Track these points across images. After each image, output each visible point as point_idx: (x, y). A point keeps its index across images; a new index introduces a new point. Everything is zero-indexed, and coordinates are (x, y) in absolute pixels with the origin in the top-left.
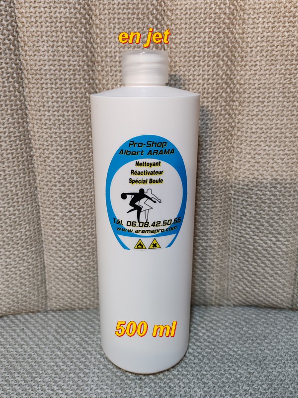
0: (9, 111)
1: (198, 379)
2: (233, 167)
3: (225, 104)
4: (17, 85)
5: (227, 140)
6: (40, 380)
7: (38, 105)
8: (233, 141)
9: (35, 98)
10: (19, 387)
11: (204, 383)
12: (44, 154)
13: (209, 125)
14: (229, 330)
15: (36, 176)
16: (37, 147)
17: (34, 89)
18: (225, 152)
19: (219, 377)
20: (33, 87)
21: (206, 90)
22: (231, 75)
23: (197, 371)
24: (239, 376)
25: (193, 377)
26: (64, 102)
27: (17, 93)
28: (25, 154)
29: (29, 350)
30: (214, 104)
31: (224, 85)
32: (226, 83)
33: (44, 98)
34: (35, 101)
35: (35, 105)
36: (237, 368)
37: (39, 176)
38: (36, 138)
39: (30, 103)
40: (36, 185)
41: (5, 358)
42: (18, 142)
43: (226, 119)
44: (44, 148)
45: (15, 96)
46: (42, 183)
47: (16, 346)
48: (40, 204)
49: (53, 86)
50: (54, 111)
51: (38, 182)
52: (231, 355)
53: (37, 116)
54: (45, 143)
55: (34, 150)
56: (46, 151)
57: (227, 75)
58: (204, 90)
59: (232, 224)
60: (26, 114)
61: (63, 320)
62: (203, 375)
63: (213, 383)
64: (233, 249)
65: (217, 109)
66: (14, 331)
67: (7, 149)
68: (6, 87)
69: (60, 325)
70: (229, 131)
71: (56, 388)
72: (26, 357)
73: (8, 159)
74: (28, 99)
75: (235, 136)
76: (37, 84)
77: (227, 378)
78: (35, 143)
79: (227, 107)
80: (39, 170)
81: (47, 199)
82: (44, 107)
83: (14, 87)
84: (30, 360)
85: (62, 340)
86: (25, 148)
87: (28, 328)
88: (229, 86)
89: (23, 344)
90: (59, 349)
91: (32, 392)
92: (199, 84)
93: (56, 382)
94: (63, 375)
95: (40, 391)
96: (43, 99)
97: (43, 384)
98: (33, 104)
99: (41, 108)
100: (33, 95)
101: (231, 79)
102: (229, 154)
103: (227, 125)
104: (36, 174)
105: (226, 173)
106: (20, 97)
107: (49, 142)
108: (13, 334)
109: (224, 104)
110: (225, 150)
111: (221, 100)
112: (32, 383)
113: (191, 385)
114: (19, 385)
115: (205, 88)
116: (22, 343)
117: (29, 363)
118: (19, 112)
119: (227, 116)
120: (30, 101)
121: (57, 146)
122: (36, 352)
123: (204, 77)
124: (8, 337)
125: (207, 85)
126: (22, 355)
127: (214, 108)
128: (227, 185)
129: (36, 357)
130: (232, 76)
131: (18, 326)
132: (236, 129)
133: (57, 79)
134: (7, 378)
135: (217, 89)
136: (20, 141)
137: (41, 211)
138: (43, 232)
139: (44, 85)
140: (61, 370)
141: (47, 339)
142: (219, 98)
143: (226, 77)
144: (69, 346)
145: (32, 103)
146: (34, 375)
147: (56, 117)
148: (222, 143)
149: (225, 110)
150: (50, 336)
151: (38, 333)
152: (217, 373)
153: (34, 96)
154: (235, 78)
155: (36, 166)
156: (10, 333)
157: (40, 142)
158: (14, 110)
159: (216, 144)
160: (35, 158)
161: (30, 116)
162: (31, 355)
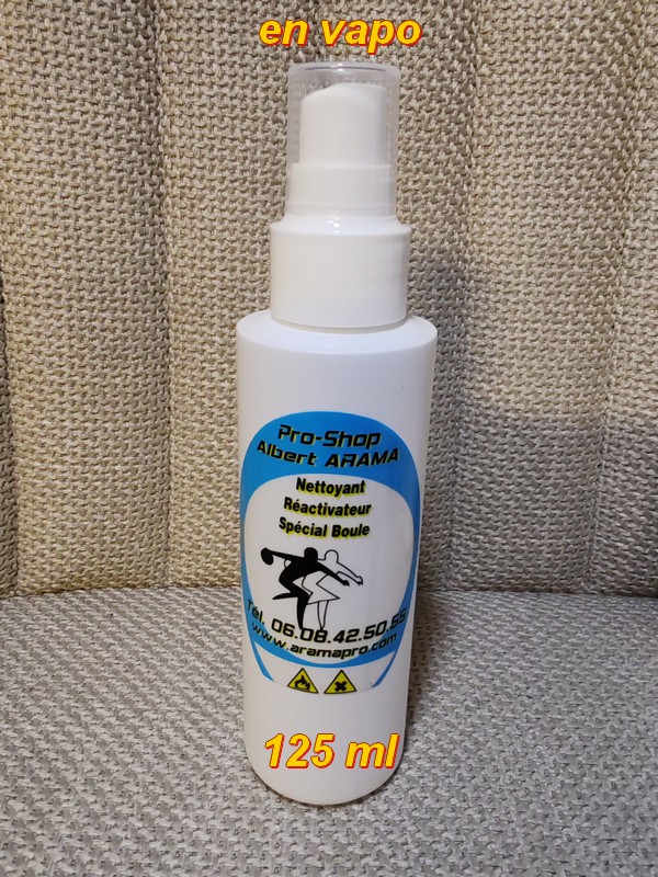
0: (121, 77)
1: (543, 729)
2: (625, 246)
3: (616, 91)
4: (142, 20)
5: (617, 180)
6: (155, 716)
7: (187, 70)
8: (628, 184)
9: (182, 53)
10: (103, 730)
11: (559, 738)
12: (190, 189)
13: (578, 138)
14: (602, 636)
15: (167, 245)
16: (176, 172)
17: (181, 31)
18: (610, 208)
19: (593, 726)
20: (179, 27)
21: (574, 53)
22: (633, 23)
23: (537, 711)
24: (642, 728)
25: (529, 725)
26: (246, 66)
27: (140, 38)
28: (147, 188)
29: (126, 655)
30: (591, 89)
31: (616, 44)
32: (623, 43)
33: (203, 53)
34: (181, 62)
35: (180, 70)
36: (633, 711)
37: (175, 243)
38: (175, 150)
39: (168, 67)
40: (165, 268)
41: (69, 670)
42: (134, 153)
43: (617, 127)
44: (191, 175)
45: (138, 45)
46: (181, 263)
47: (96, 647)
48: (172, 315)
49: (225, 25)
50: (222, 86)
51: (170, 260)
52: (615, 684)
53: (184, 95)
54: (197, 162)
55: (168, 182)
56: (196, 182)
57: (625, 21)
58: (570, 54)
59: (613, 388)
60: (157, 94)
61: (204, 603)
62: (552, 720)
63: (581, 738)
64: (612, 448)
65: (598, 100)
66: (91, 618)
67: (110, 168)
68: (117, 18)
69: (198, 610)
70: (620, 159)
71: (195, 735)
72: (120, 668)
73: (110, 190)
74: (164, 57)
75: (634, 172)
76: (187, 21)
77: (613, 730)
78: (173, 164)
79: (621, 99)
80: (176, 230)
81: (189, 300)
82: (200, 75)
83: (136, 23)
84: (129, 676)
85: (206, 640)
86: (149, 172)
87: (122, 613)
88: (626, 49)
89: (111, 644)
90: (199, 656)
91: (136, 741)
92: (560, 39)
93: (195, 722)
94: (210, 709)
95: (156, 740)
96: (200, 55)
97: (163, 725)
98: (175, 69)
99: (194, 78)
100: (176, 47)
101: (632, 34)
102: (618, 213)
103: (617, 142)
104: (169, 239)
105: (610, 258)
106: (147, 49)
107: (205, 161)
108: (88, 623)
109: (613, 89)
110: (611, 201)
111: (608, 79)
112: (136, 722)
113: (527, 741)
114: (104, 726)
115: (572, 50)
116: (111, 641)
117: (127, 680)
118: (143, 83)
119: (618, 121)
120: (169, 61)
121: (222, 170)
122: (145, 659)
123: (572, 23)
124: (74, 628)
125: (579, 41)
126: (110, 665)
127: (591, 97)
128: (610, 289)
129: (143, 669)
130: (635, 26)
131: (97, 608)
132: (637, 154)
133: (233, 10)
134: (73, 710)
135: (600, 54)
136: (140, 153)
137: (172, 334)
138: (172, 386)
139: (204, 23)
140: (205, 698)
141: (171, 635)
142: (604, 75)
143: (622, 27)
144: (222, 652)
145: (173, 67)
146: (141, 705)
147: (226, 101)
148: (604, 185)
149: (617, 106)
150: (176, 631)
151: (147, 624)
152: (588, 719)
153: (180, 49)
154: (641, 33)
155: (169, 220)
156: (79, 621)
157: (184, 160)
158: (132, 75)
159: (591, 185)
160: (168, 200)
161: (166, 99)
162: (131, 665)
